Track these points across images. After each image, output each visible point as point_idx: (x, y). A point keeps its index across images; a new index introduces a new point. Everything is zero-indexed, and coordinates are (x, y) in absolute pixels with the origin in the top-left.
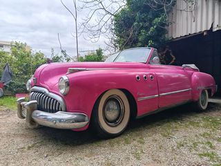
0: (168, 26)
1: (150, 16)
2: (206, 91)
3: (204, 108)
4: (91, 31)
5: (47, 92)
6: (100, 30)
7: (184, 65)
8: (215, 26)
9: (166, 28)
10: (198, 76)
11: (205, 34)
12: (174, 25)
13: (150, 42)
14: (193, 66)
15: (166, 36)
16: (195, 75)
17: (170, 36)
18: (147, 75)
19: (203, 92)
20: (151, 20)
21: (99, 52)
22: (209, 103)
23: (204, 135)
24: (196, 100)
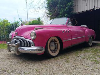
0: (74, 6)
1: (65, 2)
2: (92, 37)
3: (91, 45)
4: (35, 8)
5: (24, 39)
6: (39, 8)
7: (82, 26)
8: (96, 7)
9: (73, 8)
10: (88, 30)
11: (91, 11)
12: (77, 6)
13: (66, 15)
14: (85, 26)
15: (73, 11)
16: (87, 30)
17: (75, 11)
18: (67, 30)
19: (90, 38)
20: (66, 4)
21: (39, 19)
22: (93, 43)
23: (92, 55)
24: (88, 41)
